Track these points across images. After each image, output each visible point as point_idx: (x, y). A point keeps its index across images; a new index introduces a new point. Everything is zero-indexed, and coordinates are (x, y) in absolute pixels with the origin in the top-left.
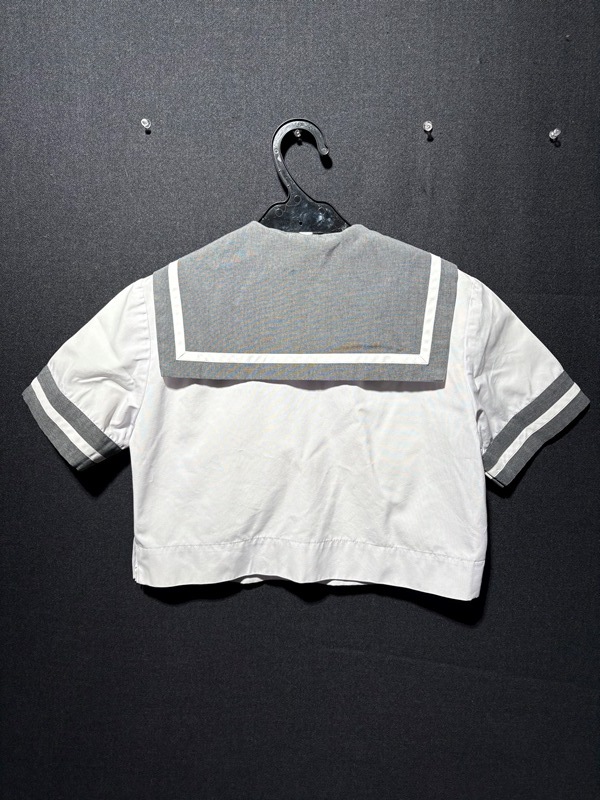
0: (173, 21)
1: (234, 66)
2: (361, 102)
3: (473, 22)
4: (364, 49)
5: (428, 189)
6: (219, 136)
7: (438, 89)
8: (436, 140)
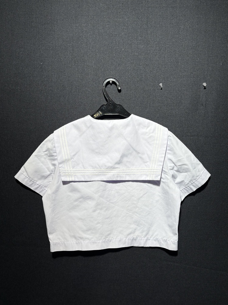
0: (121, 49)
1: (141, 64)
2: (182, 76)
3: (220, 52)
4: (184, 60)
5: (204, 104)
6: (135, 86)
7: (208, 72)
8: (207, 89)
